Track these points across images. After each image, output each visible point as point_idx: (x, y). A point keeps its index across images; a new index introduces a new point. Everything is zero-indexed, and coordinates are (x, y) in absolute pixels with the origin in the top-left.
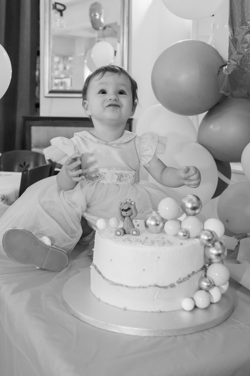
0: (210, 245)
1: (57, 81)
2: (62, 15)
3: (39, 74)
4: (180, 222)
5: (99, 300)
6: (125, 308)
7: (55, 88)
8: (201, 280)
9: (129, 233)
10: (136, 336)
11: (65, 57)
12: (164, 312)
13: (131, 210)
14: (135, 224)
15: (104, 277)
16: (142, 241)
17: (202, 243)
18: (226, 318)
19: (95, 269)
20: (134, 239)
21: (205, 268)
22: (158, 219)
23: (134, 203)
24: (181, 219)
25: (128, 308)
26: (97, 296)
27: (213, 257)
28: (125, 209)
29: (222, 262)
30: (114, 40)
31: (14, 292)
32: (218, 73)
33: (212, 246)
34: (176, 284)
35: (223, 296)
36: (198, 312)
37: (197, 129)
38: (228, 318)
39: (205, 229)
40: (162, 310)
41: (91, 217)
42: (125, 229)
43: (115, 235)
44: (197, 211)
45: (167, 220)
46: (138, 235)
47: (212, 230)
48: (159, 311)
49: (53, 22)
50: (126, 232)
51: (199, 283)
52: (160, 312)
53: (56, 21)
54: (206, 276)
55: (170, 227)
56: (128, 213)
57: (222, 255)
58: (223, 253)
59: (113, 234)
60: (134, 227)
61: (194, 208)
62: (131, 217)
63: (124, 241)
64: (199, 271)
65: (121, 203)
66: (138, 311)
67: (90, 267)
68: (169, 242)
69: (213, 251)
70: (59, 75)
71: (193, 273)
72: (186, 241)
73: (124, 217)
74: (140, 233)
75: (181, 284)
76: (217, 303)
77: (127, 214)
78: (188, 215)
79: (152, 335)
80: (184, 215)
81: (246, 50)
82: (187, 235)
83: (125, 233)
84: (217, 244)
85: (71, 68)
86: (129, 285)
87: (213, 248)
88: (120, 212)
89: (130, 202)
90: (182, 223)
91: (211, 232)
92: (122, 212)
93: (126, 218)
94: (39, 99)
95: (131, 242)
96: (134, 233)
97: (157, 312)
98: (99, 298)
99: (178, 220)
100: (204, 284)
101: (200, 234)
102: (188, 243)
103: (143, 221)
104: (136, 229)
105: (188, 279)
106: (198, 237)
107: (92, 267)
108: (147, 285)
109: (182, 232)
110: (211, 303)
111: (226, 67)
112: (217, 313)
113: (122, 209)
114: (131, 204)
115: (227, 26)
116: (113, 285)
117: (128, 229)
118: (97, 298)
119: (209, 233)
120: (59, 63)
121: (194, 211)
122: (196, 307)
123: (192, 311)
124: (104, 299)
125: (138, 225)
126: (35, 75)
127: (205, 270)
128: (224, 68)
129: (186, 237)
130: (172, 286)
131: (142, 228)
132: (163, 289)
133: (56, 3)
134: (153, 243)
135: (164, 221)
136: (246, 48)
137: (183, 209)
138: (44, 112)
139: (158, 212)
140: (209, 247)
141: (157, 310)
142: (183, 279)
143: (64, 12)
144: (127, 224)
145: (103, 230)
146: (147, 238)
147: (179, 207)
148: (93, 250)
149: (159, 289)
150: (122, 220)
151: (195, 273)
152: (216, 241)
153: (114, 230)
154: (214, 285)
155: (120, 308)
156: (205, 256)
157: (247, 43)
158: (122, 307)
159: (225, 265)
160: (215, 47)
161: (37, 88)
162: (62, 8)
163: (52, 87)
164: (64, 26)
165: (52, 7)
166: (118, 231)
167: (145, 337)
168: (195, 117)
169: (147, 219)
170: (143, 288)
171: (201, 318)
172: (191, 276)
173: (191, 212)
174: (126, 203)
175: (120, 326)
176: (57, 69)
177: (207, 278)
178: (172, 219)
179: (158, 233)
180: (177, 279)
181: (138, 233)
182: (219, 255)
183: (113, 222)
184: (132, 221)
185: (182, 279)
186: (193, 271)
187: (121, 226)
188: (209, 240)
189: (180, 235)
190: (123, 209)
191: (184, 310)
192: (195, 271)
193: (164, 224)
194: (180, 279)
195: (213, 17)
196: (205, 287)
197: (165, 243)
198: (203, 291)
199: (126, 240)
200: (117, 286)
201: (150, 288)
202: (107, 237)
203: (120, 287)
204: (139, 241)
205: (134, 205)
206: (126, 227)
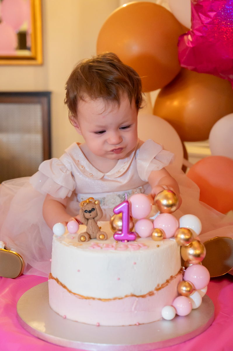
0: (188, 245)
4: (152, 221)
5: (65, 318)
6: (99, 323)
8: (179, 284)
9: (96, 238)
12: (143, 324)
13: (95, 210)
15: (70, 292)
16: (114, 246)
17: (178, 243)
19: (58, 283)
20: (103, 245)
21: (182, 272)
23: (98, 202)
24: (153, 218)
25: (101, 324)
26: (62, 313)
27: (191, 257)
28: (88, 210)
34: (155, 292)
36: (180, 321)
38: (212, 324)
39: (181, 227)
40: (141, 322)
42: (90, 233)
43: (79, 241)
45: (138, 220)
46: (106, 240)
47: (187, 227)
48: (137, 324)
50: (92, 237)
51: (177, 288)
52: (139, 324)
54: (184, 280)
55: (141, 227)
56: (93, 214)
57: (200, 256)
58: (201, 254)
59: (76, 240)
62: (96, 219)
63: (94, 248)
64: (177, 275)
65: (83, 204)
66: (113, 326)
68: (145, 245)
69: (191, 251)
71: (172, 277)
72: (161, 243)
73: (88, 219)
74: (108, 237)
75: (160, 291)
76: (198, 309)
77: (91, 215)
78: (162, 212)
82: (163, 236)
83: (90, 238)
84: (195, 244)
86: (102, 297)
87: (190, 249)
88: (83, 214)
89: (94, 202)
90: (155, 223)
91: (189, 230)
92: (85, 213)
93: (90, 221)
95: (102, 248)
96: (101, 237)
97: (136, 325)
98: (65, 316)
99: (151, 219)
100: (184, 289)
101: (177, 233)
102: (165, 245)
103: (109, 223)
104: (103, 233)
105: (167, 285)
106: (174, 236)
107: (51, 280)
108: (123, 295)
109: (157, 232)
110: (193, 310)
113: (84, 210)
114: (95, 203)
116: (82, 299)
117: (93, 233)
118: (61, 316)
119: (186, 231)
122: (177, 316)
123: (172, 320)
124: (71, 316)
127: (182, 273)
130: (151, 294)
132: (141, 298)
135: (133, 220)
140: (186, 247)
141: (135, 322)
142: (162, 285)
144: (92, 227)
145: (62, 236)
147: (151, 204)
148: (51, 260)
149: (137, 299)
150: (85, 223)
151: (174, 277)
152: (194, 240)
153: (76, 235)
154: (195, 289)
155: (93, 325)
158: (95, 323)
166: (82, 236)
169: (114, 220)
170: (119, 299)
172: (170, 281)
175: (99, 344)
177: (186, 282)
178: (144, 219)
180: (155, 286)
181: (106, 238)
182: (197, 256)
183: (72, 226)
184: (96, 223)
185: (160, 286)
186: (171, 275)
188: (187, 240)
189: (155, 236)
190: (86, 210)
191: (164, 319)
192: (173, 275)
193: (134, 224)
194: (158, 285)
196: (184, 292)
197: (139, 247)
198: (183, 297)
199: (95, 246)
200: (88, 300)
201: (127, 299)
202: (71, 245)
203: (91, 301)
204: (110, 246)
205: (99, 204)
206: (90, 231)
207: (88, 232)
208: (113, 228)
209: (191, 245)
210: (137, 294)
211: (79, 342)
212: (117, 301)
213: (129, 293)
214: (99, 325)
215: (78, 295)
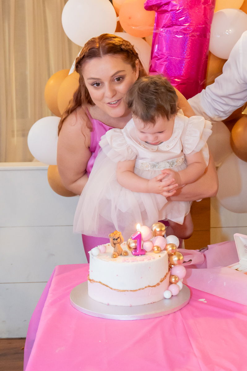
5: (108, 305)
9: (121, 255)
12: (155, 302)
13: (120, 238)
15: (111, 289)
17: (168, 253)
24: (152, 240)
25: (132, 305)
27: (175, 262)
28: (115, 239)
36: (174, 299)
39: (168, 243)
42: (118, 252)
43: (113, 258)
47: (172, 243)
51: (170, 279)
52: (153, 303)
54: (172, 275)
59: (111, 258)
62: (120, 243)
72: (159, 254)
73: (115, 244)
74: (129, 254)
75: (163, 282)
77: (117, 241)
82: (159, 249)
83: (119, 255)
88: (112, 241)
90: (153, 242)
93: (117, 245)
97: (151, 303)
101: (166, 247)
105: (166, 278)
106: (165, 249)
108: (144, 287)
109: (156, 248)
110: (180, 291)
116: (120, 292)
119: (171, 245)
122: (172, 296)
123: (170, 299)
124: (112, 303)
129: (159, 251)
130: (158, 284)
132: (153, 288)
144: (118, 248)
149: (152, 288)
150: (113, 247)
154: (179, 279)
156: (169, 261)
158: (129, 305)
159: (182, 266)
166: (114, 254)
172: (166, 276)
174: (116, 234)
177: (174, 276)
178: (147, 240)
180: (159, 280)
185: (162, 279)
186: (166, 273)
189: (155, 250)
191: (165, 298)
194: (161, 279)
196: (174, 281)
198: (173, 285)
200: (124, 292)
201: (146, 288)
203: (126, 292)
208: (130, 248)
210: (151, 285)
212: (142, 290)
213: (147, 285)
214: (131, 306)
215: (118, 290)
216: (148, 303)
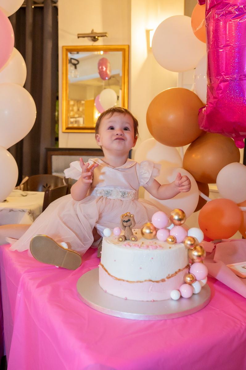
0: (193, 248)
1: (72, 120)
2: (76, 68)
3: (58, 114)
4: (169, 231)
5: (106, 292)
6: (126, 298)
7: (70, 126)
8: (185, 276)
9: (129, 240)
10: (135, 320)
11: (78, 101)
12: (157, 301)
13: (130, 221)
14: (134, 232)
15: (109, 274)
16: (139, 245)
17: (186, 247)
18: (206, 306)
19: (103, 268)
20: (133, 244)
21: (188, 267)
22: (152, 228)
24: (169, 228)
25: (128, 298)
26: (104, 289)
27: (195, 258)
29: (202, 262)
30: (117, 88)
31: (39, 286)
32: (199, 114)
33: (194, 249)
34: (166, 279)
35: (203, 288)
36: (184, 302)
37: (182, 157)
38: (207, 305)
39: (188, 236)
40: (155, 300)
41: (100, 227)
42: (126, 236)
43: (118, 241)
44: (182, 222)
45: (158, 229)
46: (136, 241)
47: (194, 236)
48: (152, 301)
49: (69, 73)
50: (127, 239)
51: (184, 278)
52: (154, 301)
53: (71, 72)
54: (189, 273)
55: (161, 235)
56: (129, 223)
57: (201, 257)
58: (202, 255)
59: (117, 240)
60: (132, 234)
61: (180, 220)
62: (131, 227)
63: (125, 246)
64: (184, 269)
65: (123, 216)
66: (136, 301)
67: (99, 266)
68: (160, 246)
69: (195, 253)
70: (74, 115)
71: (180, 270)
72: (173, 246)
73: (125, 227)
75: (170, 279)
76: (198, 294)
77: (127, 224)
78: (175, 225)
79: (147, 319)
80: (172, 225)
81: (220, 95)
82: (174, 241)
83: (126, 239)
84: (198, 247)
85: (83, 110)
86: (129, 280)
87: (195, 251)
88: (122, 223)
89: (130, 215)
90: (171, 232)
91: (193, 238)
92: (123, 222)
93: (127, 228)
94: (58, 134)
95: (131, 246)
96: (133, 239)
97: (151, 301)
99: (168, 229)
100: (188, 279)
101: (185, 240)
102: (175, 247)
103: (140, 230)
104: (134, 236)
105: (175, 275)
106: (183, 242)
107: (100, 266)
108: (143, 280)
109: (171, 238)
110: (194, 294)
111: (205, 109)
112: (198, 302)
113: (123, 220)
114: (131, 217)
115: (205, 77)
116: (117, 280)
117: (128, 236)
118: (104, 291)
119: (192, 239)
120: (74, 105)
121: (180, 222)
122: (181, 297)
123: (178, 300)
125: (136, 233)
126: (55, 115)
128: (203, 110)
129: (174, 242)
130: (163, 280)
131: (139, 235)
132: (155, 283)
133: (71, 59)
134: (148, 247)
135: (156, 230)
136: (220, 94)
137: (171, 220)
138: (62, 144)
139: (152, 223)
140: (192, 250)
141: (151, 299)
142: (172, 275)
143: (78, 66)
144: (128, 232)
145: (109, 237)
146: (143, 243)
147: (168, 219)
148: (101, 252)
149: (153, 283)
150: (123, 229)
152: (197, 245)
153: (117, 237)
154: (196, 280)
155: (122, 298)
156: (189, 257)
157: (221, 90)
158: (124, 297)
159: (204, 264)
160: (196, 94)
161: (57, 125)
162: (76, 62)
163: (68, 124)
164: (78, 76)
165: (68, 62)
166: (121, 238)
167: (142, 321)
168: (180, 148)
169: (143, 228)
170: (140, 282)
171: (186, 306)
172: (178, 273)
173: (177, 222)
174: (127, 215)
175: (122, 312)
176: (73, 110)
177: (190, 275)
178: (162, 228)
179: (152, 239)
180: (166, 275)
181: (136, 240)
182: (199, 257)
183: (116, 231)
184: (131, 230)
185: (170, 276)
186: (179, 269)
187: (123, 234)
188: (192, 245)
189: (169, 241)
190: (125, 221)
191: (172, 299)
192: (181, 268)
193: (156, 232)
194: (169, 275)
195: (195, 70)
196: (188, 281)
197: (157, 247)
198: (187, 285)
199: (126, 245)
200: (120, 281)
201: (146, 282)
202: (112, 243)
203: (122, 282)
204: (137, 246)
205: (133, 217)
206: (126, 235)
207: (125, 235)
209: (195, 248)
210: (153, 280)
211: (109, 310)
212: (139, 283)
213: (147, 279)
215: (114, 277)
216: (148, 300)
